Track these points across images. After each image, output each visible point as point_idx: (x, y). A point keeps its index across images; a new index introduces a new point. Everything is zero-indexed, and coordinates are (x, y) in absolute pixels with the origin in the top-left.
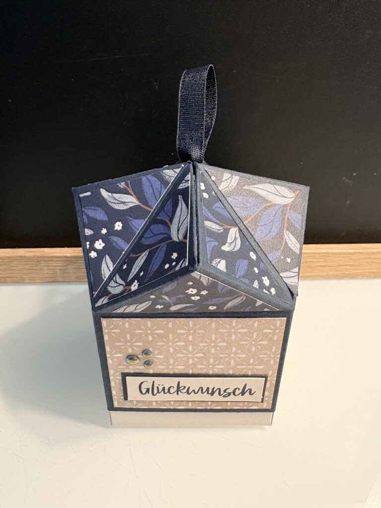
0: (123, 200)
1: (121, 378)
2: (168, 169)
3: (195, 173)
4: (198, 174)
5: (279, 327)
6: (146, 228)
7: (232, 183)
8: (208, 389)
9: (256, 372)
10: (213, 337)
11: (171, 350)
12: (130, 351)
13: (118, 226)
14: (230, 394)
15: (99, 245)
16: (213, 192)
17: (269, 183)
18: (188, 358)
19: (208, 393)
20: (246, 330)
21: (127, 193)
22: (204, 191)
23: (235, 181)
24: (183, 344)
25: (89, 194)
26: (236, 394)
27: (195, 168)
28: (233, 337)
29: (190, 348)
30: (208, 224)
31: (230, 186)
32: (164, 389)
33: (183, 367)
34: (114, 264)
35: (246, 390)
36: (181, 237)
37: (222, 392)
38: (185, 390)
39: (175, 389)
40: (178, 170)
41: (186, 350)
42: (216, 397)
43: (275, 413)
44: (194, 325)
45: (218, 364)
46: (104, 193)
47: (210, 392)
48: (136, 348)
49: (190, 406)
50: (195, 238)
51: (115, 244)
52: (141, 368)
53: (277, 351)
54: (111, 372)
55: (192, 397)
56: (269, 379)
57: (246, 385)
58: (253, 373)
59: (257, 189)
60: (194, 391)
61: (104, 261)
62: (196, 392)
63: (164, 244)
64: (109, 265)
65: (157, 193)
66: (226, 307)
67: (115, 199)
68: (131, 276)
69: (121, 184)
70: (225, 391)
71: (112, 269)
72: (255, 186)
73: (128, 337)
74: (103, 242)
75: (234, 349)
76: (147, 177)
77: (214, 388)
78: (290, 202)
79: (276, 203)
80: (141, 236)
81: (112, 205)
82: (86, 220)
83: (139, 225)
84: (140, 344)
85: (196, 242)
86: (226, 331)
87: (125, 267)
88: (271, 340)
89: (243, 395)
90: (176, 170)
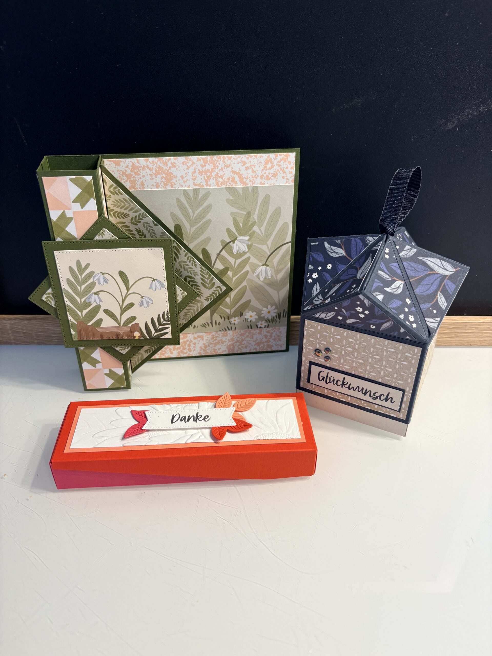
0: (337, 251)
1: (308, 365)
2: (370, 236)
3: (385, 242)
4: (387, 243)
5: (416, 353)
6: (344, 271)
7: (410, 253)
8: (363, 389)
9: (397, 386)
10: (372, 350)
11: (343, 352)
12: (318, 346)
13: (329, 266)
14: (377, 397)
15: (315, 276)
16: (394, 256)
17: (439, 258)
18: (353, 361)
19: (362, 393)
20: (393, 350)
21: (340, 247)
22: (387, 254)
23: (413, 252)
24: (351, 350)
25: (317, 243)
26: (382, 399)
27: (387, 238)
28: (385, 353)
29: (356, 354)
30: (380, 272)
31: (408, 254)
32: (334, 380)
33: (348, 368)
34: (320, 288)
35: (388, 398)
36: (361, 276)
37: (372, 395)
38: (347, 386)
39: (341, 383)
40: (376, 238)
41: (353, 355)
42: (367, 398)
43: (409, 424)
44: (360, 338)
45: (372, 372)
46: (326, 245)
47: (364, 392)
48: (322, 345)
49: (349, 400)
50: (369, 278)
51: (324, 277)
52: (322, 361)
53: (414, 373)
54: (304, 359)
55: (351, 392)
56: (406, 393)
57: (389, 393)
58: (395, 386)
59: (427, 261)
60: (353, 388)
61: (315, 286)
62: (354, 389)
63: (351, 280)
64: (317, 288)
65: (358, 250)
66: (382, 328)
67: (332, 250)
68: (328, 295)
69: (338, 241)
70: (374, 394)
71: (318, 291)
72: (427, 258)
73: (318, 335)
74: (318, 274)
75: (384, 363)
76: (355, 239)
77: (367, 389)
78: (449, 274)
79: (438, 272)
80: (341, 275)
81: (329, 253)
82: (311, 260)
83: (342, 268)
84: (325, 343)
85: (368, 280)
86: (380, 347)
87: (326, 291)
88: (410, 362)
89: (386, 401)
90: (375, 238)
